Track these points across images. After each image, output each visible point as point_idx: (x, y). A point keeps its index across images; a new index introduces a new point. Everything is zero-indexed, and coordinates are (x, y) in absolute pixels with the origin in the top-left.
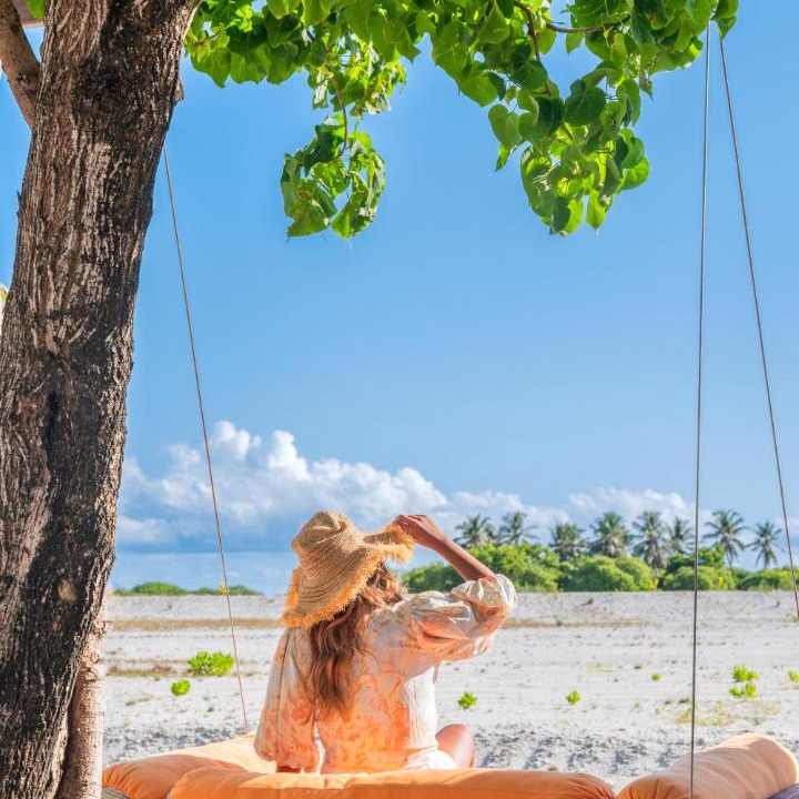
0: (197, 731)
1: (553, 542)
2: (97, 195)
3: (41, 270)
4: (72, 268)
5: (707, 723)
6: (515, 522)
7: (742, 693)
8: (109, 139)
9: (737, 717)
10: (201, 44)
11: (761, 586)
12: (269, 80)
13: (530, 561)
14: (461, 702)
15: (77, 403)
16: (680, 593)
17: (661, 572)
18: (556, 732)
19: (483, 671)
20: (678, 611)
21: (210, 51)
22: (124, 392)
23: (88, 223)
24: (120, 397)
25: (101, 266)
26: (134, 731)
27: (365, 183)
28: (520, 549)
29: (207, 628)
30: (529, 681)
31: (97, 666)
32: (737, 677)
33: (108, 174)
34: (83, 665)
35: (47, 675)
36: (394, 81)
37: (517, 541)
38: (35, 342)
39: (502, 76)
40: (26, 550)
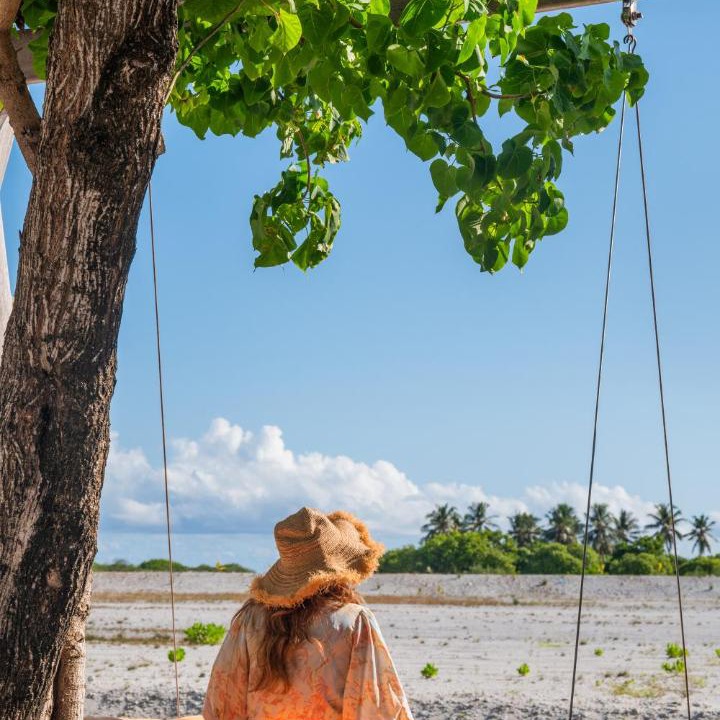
0: (189, 694)
1: (512, 529)
2: (87, 235)
3: (37, 299)
4: (64, 298)
5: (641, 695)
6: (479, 511)
7: (674, 668)
8: (98, 187)
9: (668, 690)
10: (185, 101)
11: (696, 572)
12: (244, 133)
13: (491, 546)
14: (424, 672)
15: (66, 415)
16: (624, 577)
17: (607, 558)
18: (506, 701)
19: (445, 644)
20: (622, 593)
21: (193, 107)
22: (107, 406)
23: (79, 259)
24: (105, 410)
25: (90, 296)
26: (133, 694)
27: (323, 223)
28: (482, 535)
29: (204, 601)
30: (486, 654)
31: (80, 644)
32: (671, 653)
33: (97, 217)
34: (68, 643)
35: (35, 652)
36: (352, 136)
37: (480, 529)
38: (31, 361)
39: (443, 134)
40: (20, 542)
